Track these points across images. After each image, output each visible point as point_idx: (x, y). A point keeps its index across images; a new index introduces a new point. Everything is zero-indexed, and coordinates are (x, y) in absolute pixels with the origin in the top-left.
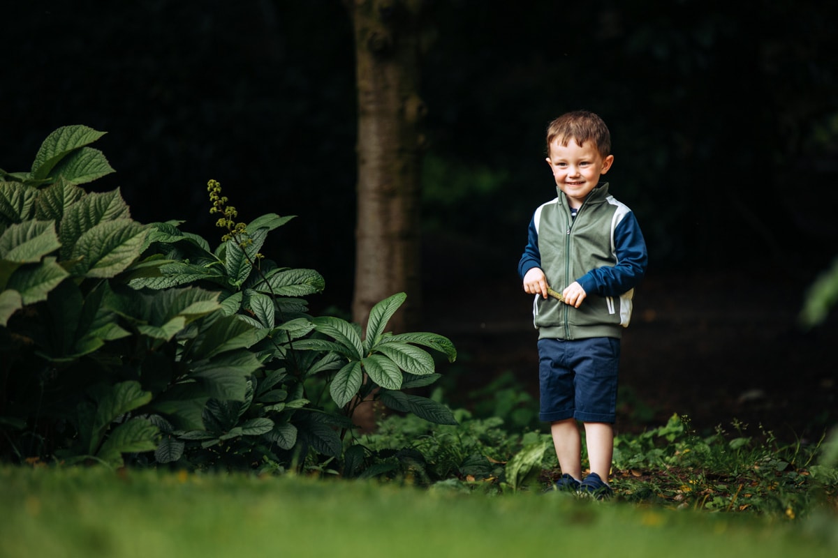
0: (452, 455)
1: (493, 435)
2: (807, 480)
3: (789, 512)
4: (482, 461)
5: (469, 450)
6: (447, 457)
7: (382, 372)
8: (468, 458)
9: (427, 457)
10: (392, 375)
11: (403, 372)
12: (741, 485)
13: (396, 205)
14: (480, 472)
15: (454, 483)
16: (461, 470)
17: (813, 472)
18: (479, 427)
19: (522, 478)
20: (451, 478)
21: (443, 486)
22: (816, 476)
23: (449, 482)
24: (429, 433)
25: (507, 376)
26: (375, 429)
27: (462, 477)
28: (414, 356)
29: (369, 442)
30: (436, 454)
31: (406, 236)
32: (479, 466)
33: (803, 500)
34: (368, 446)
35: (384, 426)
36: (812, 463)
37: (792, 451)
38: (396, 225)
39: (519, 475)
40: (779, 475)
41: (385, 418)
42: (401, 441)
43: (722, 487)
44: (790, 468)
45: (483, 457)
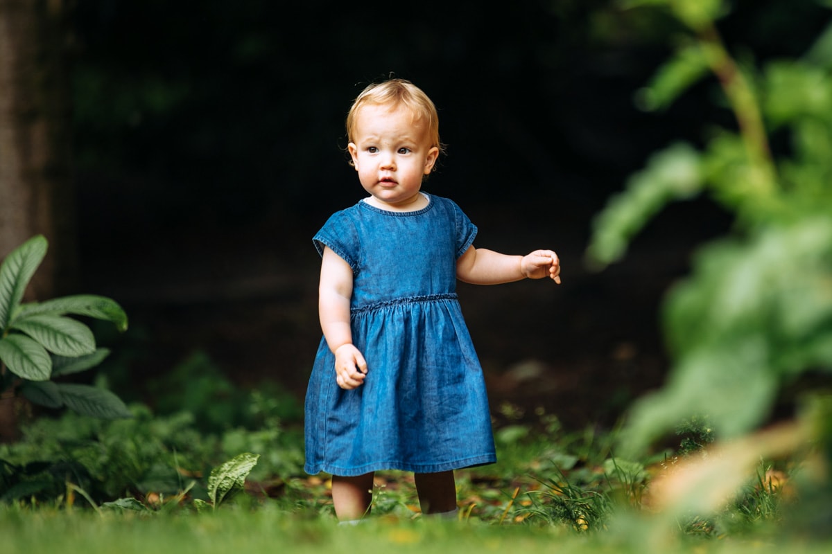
0: (126, 466)
1: (181, 438)
2: (602, 480)
3: (581, 521)
4: (168, 473)
5: (150, 460)
6: (120, 469)
7: (25, 357)
8: (149, 470)
9: (92, 472)
10: (37, 360)
11: (51, 354)
12: (517, 490)
13: (39, 132)
14: (166, 488)
15: (129, 504)
16: (140, 487)
17: (609, 467)
18: (163, 428)
19: (222, 495)
20: (124, 496)
21: (113, 508)
22: (614, 472)
23: (120, 502)
24: (94, 438)
25: (198, 359)
26: (19, 437)
27: (139, 496)
28: (67, 331)
29: (12, 454)
30: (105, 467)
31: (54, 172)
32: (165, 480)
33: (598, 505)
34: (10, 461)
35: (32, 432)
36: (609, 456)
37: (581, 442)
38: (39, 158)
39: (219, 491)
40: (565, 474)
41: (32, 421)
42: (56, 453)
43: (492, 493)
44: (579, 465)
45: (170, 468)
